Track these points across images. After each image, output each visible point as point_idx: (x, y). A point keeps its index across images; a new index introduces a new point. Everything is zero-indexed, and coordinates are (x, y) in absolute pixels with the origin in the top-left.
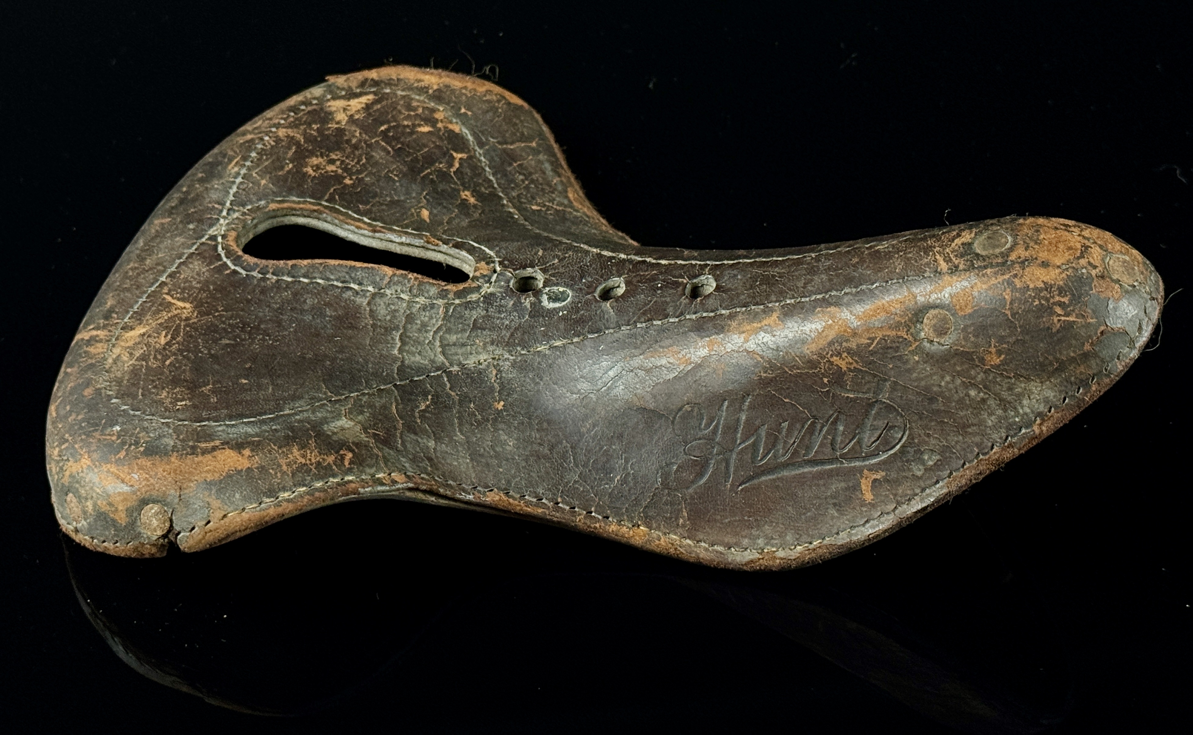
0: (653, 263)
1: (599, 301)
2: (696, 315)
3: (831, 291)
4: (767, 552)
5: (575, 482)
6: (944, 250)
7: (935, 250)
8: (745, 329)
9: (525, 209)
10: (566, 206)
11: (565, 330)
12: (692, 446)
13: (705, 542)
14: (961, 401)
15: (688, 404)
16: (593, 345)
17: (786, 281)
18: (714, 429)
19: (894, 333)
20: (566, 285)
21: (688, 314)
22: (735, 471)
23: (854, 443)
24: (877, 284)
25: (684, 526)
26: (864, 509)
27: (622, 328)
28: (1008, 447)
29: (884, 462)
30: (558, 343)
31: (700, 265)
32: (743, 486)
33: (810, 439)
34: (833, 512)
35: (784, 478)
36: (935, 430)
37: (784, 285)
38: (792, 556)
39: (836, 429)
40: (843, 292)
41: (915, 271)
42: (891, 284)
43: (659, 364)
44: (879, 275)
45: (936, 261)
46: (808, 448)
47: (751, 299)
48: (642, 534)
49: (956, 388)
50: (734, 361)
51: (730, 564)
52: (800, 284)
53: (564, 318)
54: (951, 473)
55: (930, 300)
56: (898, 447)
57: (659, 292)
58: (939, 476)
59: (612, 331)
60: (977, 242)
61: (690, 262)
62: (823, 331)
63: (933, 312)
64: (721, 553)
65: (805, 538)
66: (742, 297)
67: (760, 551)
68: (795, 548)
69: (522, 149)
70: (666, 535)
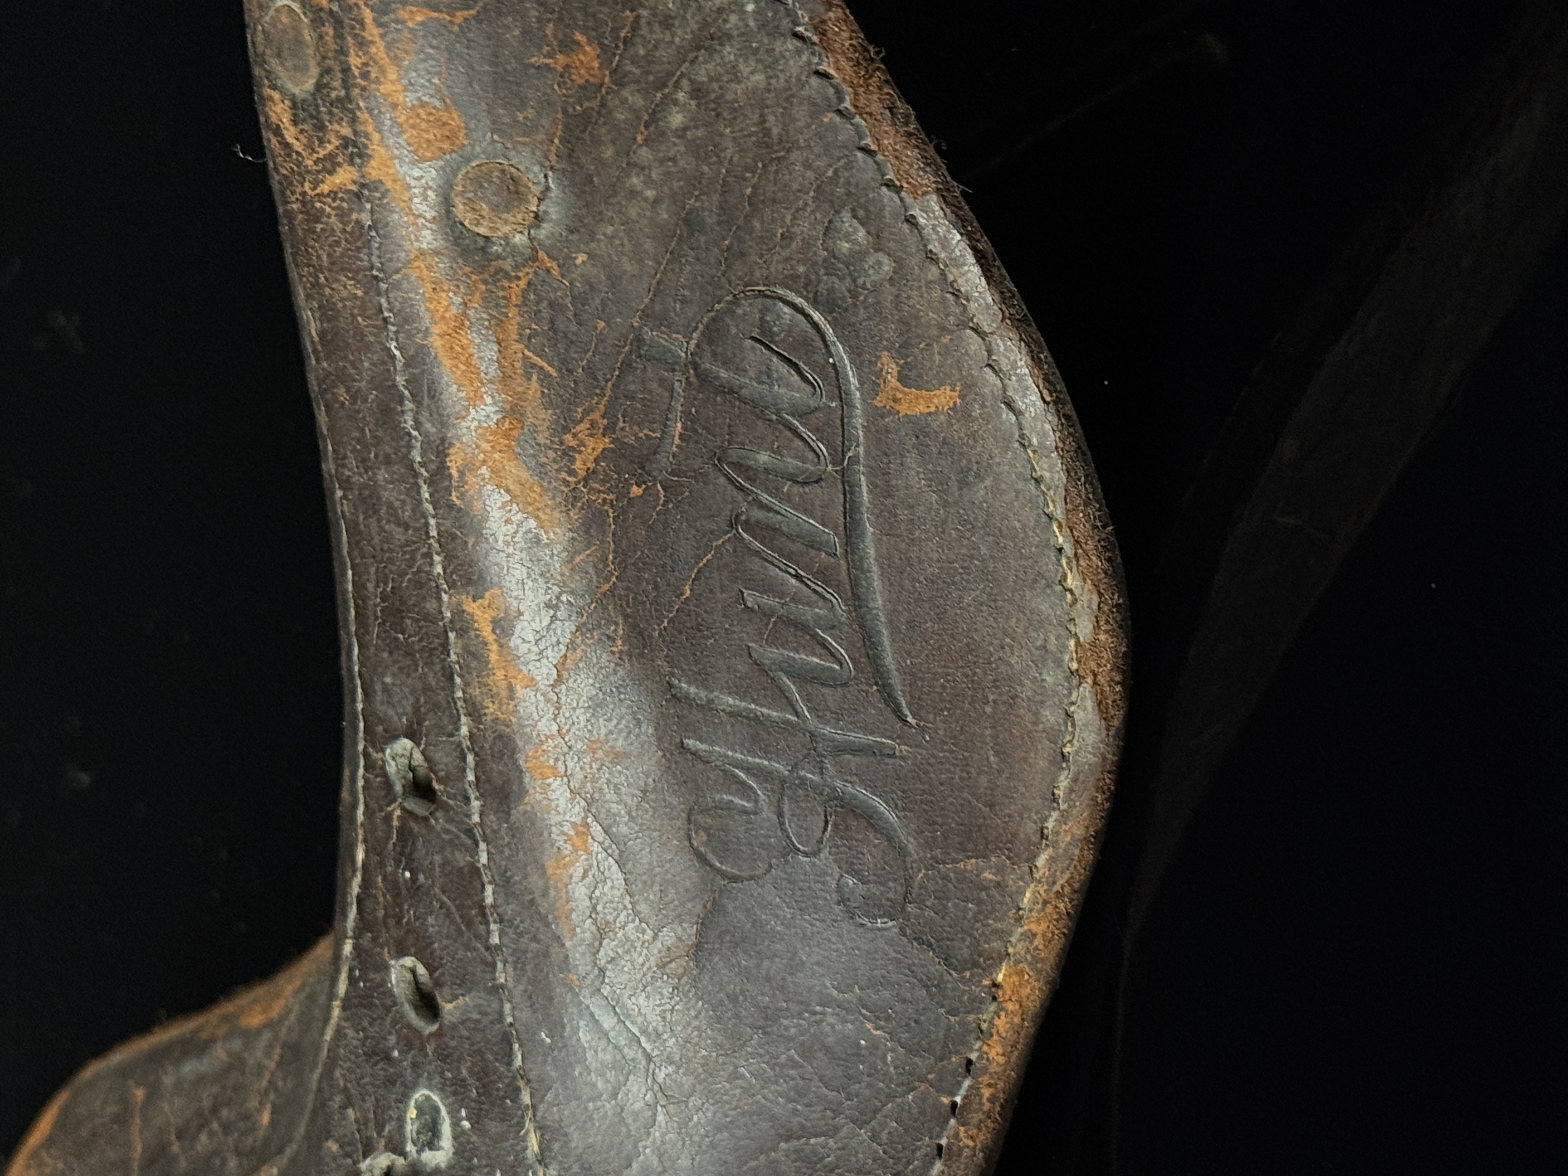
0: (363, 879)
1: (440, 1028)
2: (472, 797)
3: (412, 462)
4: (1079, 662)
5: (874, 1138)
6: (309, 172)
7: (310, 192)
8: (503, 684)
9: (266, 1143)
10: (276, 1037)
11: (503, 1120)
12: (798, 835)
13: (1046, 819)
14: (696, 150)
15: (689, 838)
16: (540, 1059)
17: (393, 568)
18: (754, 775)
19: (512, 312)
20: (404, 1099)
21: (469, 816)
22: (865, 730)
23: (805, 425)
24: (393, 345)
25: (1000, 870)
26: (977, 412)
27: (502, 980)
28: (823, 34)
29: (856, 354)
30: (533, 1143)
31: (366, 768)
32: (907, 712)
33: (789, 536)
34: (980, 492)
35: (889, 606)
36: (773, 220)
37: (402, 574)
38: (1090, 601)
39: (767, 471)
40: (415, 433)
41: (358, 249)
42: (390, 311)
43: (587, 903)
44: (372, 339)
45: (333, 194)
46: (813, 543)
47: (436, 661)
48: (1015, 978)
49: (662, 162)
50: (582, 718)
51: (1105, 759)
52: (398, 534)
53: (476, 1118)
54: (889, 185)
55: (428, 216)
56: (816, 316)
57: (421, 878)
58: (895, 216)
59: (507, 1007)
60: (290, 86)
61: (360, 790)
62: (508, 491)
63: (460, 210)
64: (1075, 780)
65: (1048, 564)
66: (432, 680)
67: (1075, 682)
68: (1071, 591)
69: (146, 1121)
70: (1021, 918)
